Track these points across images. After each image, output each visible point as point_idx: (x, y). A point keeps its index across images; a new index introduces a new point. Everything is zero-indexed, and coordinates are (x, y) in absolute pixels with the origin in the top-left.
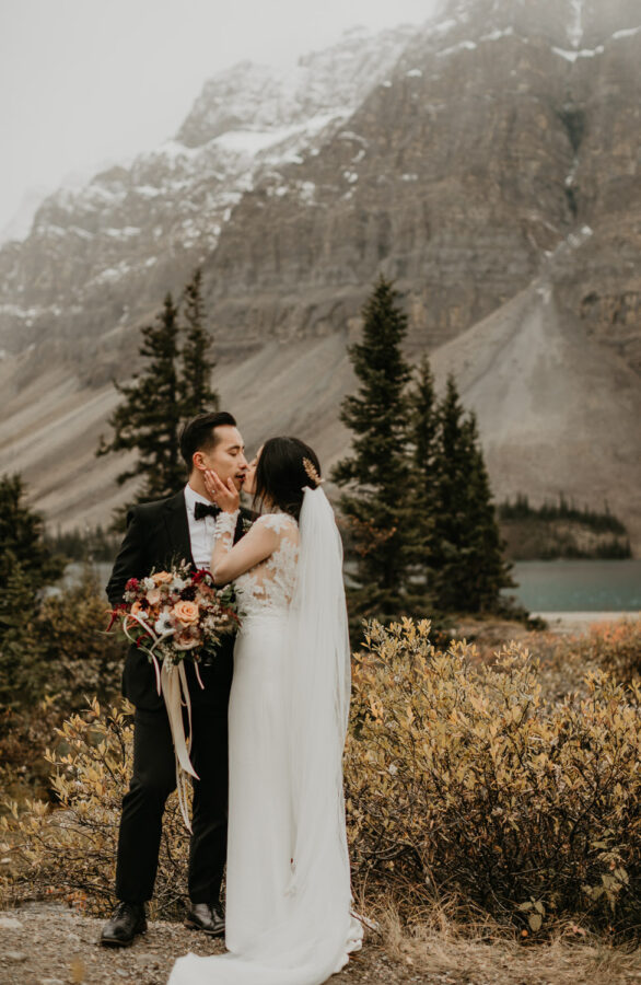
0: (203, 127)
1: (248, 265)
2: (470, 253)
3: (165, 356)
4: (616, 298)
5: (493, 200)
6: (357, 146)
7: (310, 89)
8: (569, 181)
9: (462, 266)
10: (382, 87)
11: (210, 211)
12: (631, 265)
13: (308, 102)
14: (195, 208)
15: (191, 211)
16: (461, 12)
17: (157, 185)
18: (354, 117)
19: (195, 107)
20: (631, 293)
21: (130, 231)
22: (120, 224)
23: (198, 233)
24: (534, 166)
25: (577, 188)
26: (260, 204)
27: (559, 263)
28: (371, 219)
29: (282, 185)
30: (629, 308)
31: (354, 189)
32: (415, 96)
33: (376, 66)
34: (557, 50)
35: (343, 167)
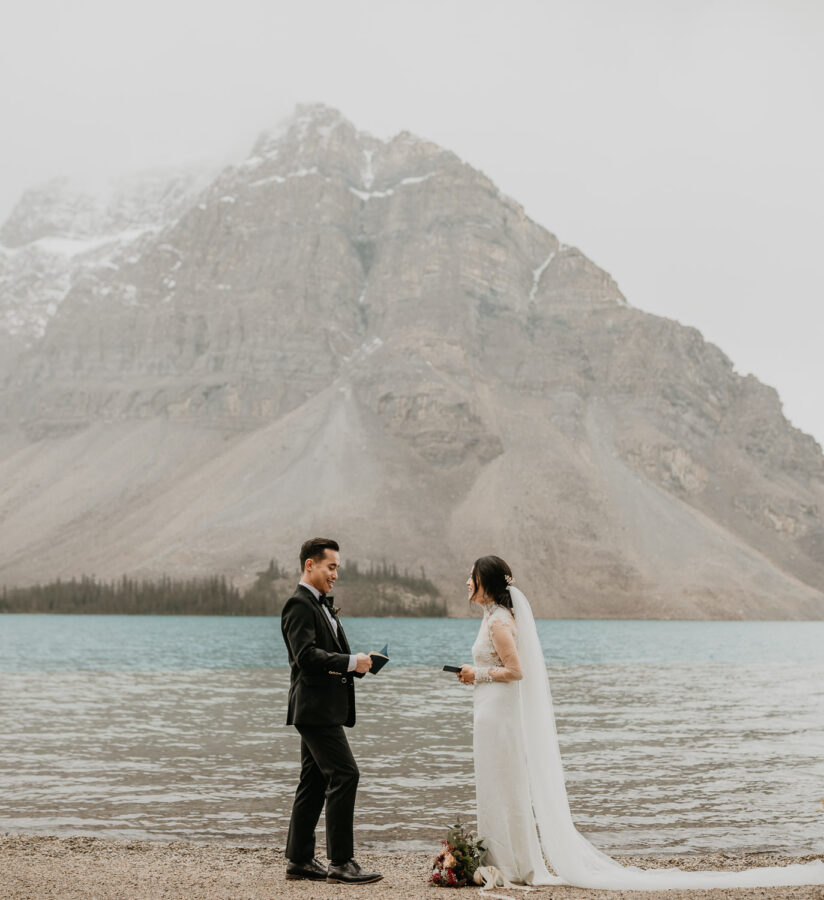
0: (22, 230)
1: (73, 353)
2: (280, 354)
4: (409, 398)
5: (299, 311)
6: (175, 257)
7: (121, 206)
8: (362, 299)
9: (273, 365)
10: (197, 209)
11: (33, 304)
12: (420, 371)
13: (119, 217)
14: (17, 300)
15: (13, 303)
16: (270, 151)
18: (171, 232)
19: (15, 212)
20: (422, 395)
23: (22, 323)
24: (335, 284)
25: (369, 306)
26: (86, 301)
27: (357, 367)
28: (189, 320)
29: (104, 287)
30: (421, 408)
31: (173, 294)
32: (229, 218)
33: (182, 192)
34: (353, 190)
35: (163, 275)
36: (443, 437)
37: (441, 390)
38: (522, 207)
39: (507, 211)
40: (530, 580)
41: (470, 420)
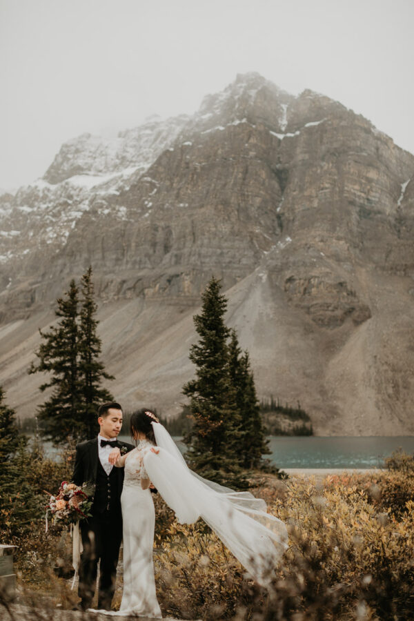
0: (60, 172)
1: (85, 255)
2: (219, 251)
3: (70, 316)
4: (305, 280)
5: (233, 220)
6: (153, 185)
7: (125, 151)
8: (278, 210)
9: (214, 258)
10: (168, 151)
11: (63, 223)
12: (315, 260)
13: (124, 158)
14: (54, 220)
15: (51, 221)
16: (217, 108)
17: (31, 206)
18: (151, 168)
19: (56, 159)
20: (315, 277)
21: (14, 233)
22: (8, 228)
23: (55, 235)
24: (258, 200)
25: (283, 214)
26: (93, 219)
27: (272, 259)
28: (160, 229)
29: (107, 208)
30: (313, 286)
31: (150, 211)
32: (188, 157)
33: (165, 139)
34: (272, 133)
35: (144, 198)
36: (328, 307)
37: (328, 273)
38: (391, 139)
39: (379, 142)
40: (379, 409)
41: (348, 294)
